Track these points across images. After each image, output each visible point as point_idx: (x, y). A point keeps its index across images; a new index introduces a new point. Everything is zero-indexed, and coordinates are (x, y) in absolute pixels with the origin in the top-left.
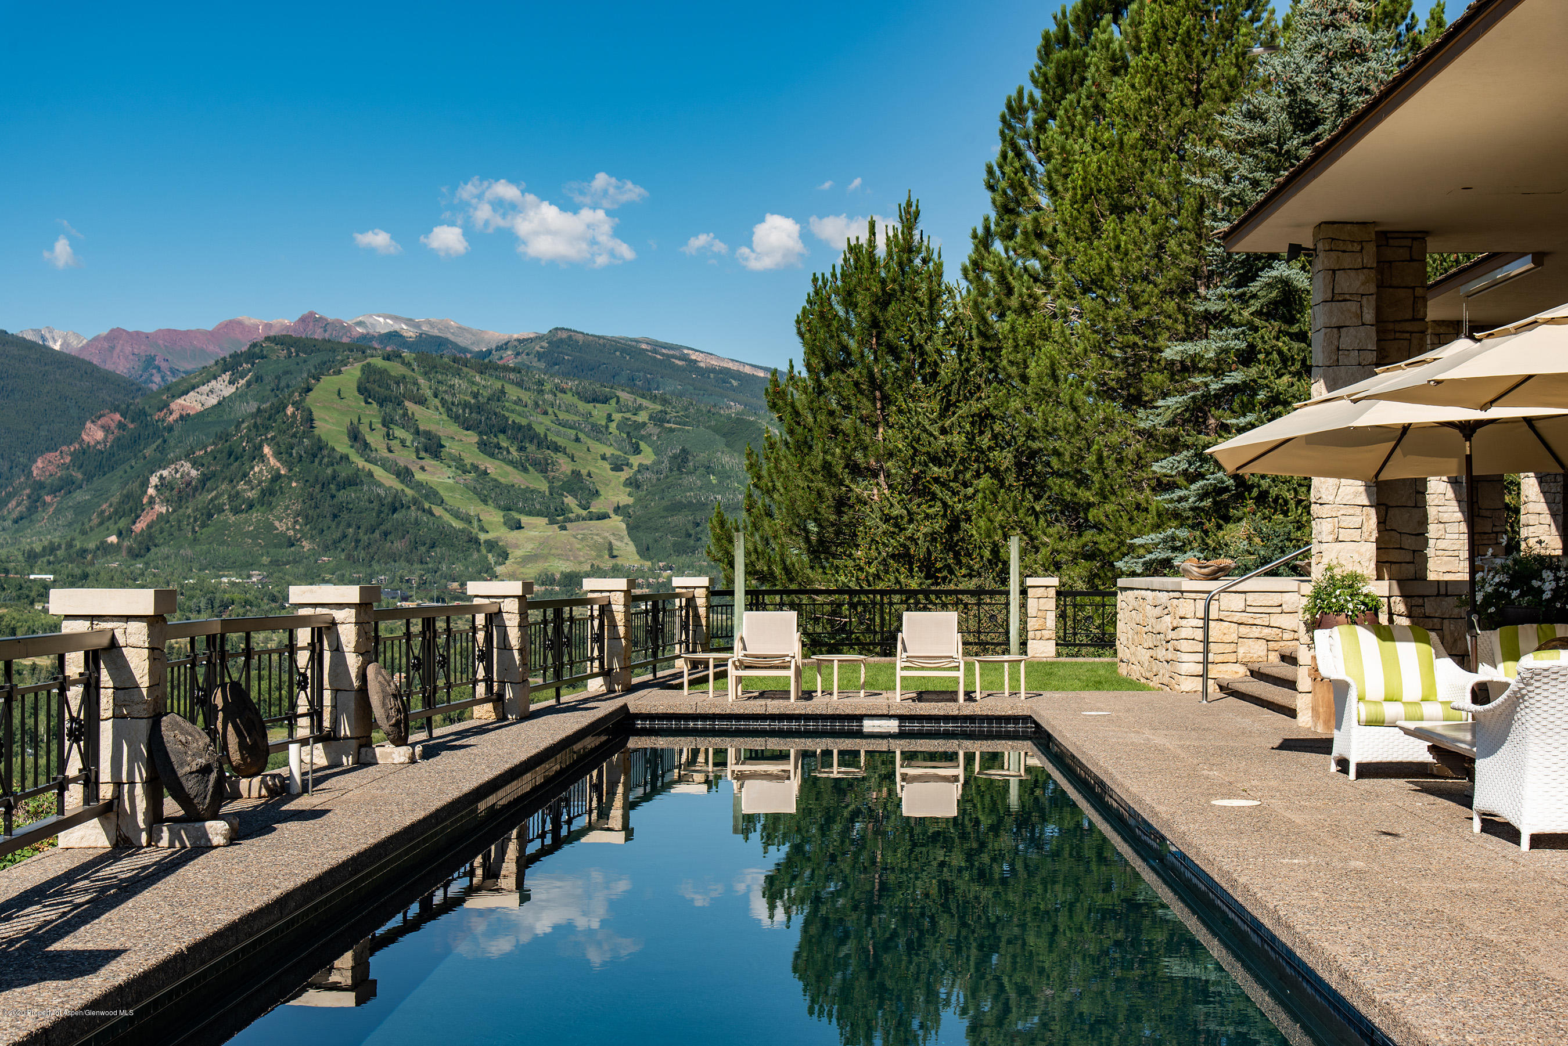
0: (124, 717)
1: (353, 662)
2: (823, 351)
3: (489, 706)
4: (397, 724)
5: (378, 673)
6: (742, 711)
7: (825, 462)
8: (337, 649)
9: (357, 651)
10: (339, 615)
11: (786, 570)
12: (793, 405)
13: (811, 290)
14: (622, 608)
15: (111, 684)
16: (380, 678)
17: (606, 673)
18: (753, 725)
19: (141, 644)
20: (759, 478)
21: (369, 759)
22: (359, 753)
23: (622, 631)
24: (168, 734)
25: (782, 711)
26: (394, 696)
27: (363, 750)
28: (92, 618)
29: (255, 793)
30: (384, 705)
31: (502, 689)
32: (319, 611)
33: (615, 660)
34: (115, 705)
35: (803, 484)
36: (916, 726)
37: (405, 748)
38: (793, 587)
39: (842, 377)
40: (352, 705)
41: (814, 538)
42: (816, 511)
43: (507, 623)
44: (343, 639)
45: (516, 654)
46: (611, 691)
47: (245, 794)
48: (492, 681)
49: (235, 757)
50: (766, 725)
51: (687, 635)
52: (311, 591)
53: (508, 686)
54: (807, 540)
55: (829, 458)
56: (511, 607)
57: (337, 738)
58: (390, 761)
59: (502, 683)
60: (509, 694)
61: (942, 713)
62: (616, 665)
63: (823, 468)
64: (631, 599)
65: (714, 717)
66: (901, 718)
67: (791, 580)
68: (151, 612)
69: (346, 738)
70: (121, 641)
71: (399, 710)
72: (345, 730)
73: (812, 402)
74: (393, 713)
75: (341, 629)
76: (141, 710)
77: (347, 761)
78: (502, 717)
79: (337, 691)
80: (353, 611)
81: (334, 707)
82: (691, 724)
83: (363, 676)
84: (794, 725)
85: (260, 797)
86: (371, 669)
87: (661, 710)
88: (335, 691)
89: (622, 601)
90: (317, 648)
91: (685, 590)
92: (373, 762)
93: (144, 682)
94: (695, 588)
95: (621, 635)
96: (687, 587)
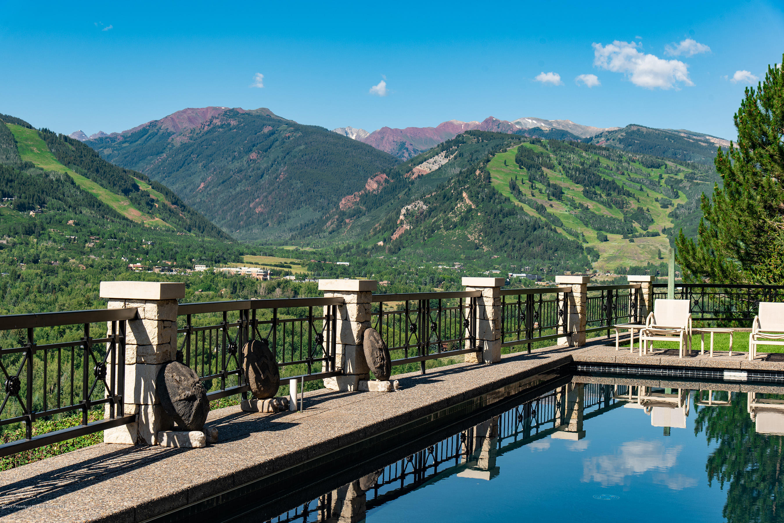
0: (143, 363)
1: (355, 327)
2: (750, 135)
3: (474, 354)
4: (381, 367)
5: (371, 334)
6: (644, 363)
7: (749, 204)
8: (346, 319)
9: (358, 321)
10: (347, 298)
11: (723, 271)
12: (730, 169)
13: (744, 98)
14: (579, 295)
15: (135, 342)
16: (372, 338)
17: (568, 334)
18: (652, 372)
19: (153, 317)
20: (709, 214)
21: (364, 388)
22: (358, 384)
23: (579, 309)
24: (168, 374)
25: (671, 364)
26: (380, 349)
27: (361, 382)
28: (125, 300)
29: (265, 410)
30: (372, 355)
31: (482, 344)
32: (336, 295)
33: (574, 327)
34: (137, 355)
35: (735, 217)
36: (759, 377)
37: (385, 382)
38: (727, 282)
39: (763, 151)
40: (354, 354)
41: (742, 252)
42: (743, 235)
43: (486, 304)
44: (350, 313)
45: (491, 323)
46: (571, 346)
47: (260, 410)
48: (475, 339)
49: (254, 386)
50: (660, 372)
51: (636, 311)
52: (331, 283)
53: (485, 343)
54: (738, 252)
55: (751, 202)
56: (488, 294)
57: (345, 374)
58: (376, 390)
59: (482, 340)
60: (486, 347)
61: (776, 369)
62: (575, 330)
63: (748, 208)
64: (585, 288)
65: (627, 366)
66: (749, 371)
67: (726, 277)
68: (158, 298)
69: (350, 374)
70: (142, 316)
71: (383, 359)
72: (350, 369)
73: (742, 166)
74: (378, 360)
75: (348, 306)
76: (152, 359)
77: (350, 388)
78: (481, 362)
79: (346, 345)
80: (356, 296)
81: (344, 355)
82: (612, 370)
83: (361, 336)
84: (678, 373)
85: (268, 412)
86: (367, 333)
87: (593, 360)
88: (345, 345)
89: (579, 290)
90: (331, 318)
91: (635, 284)
92: (366, 390)
93: (154, 341)
94: (642, 282)
95: (579, 312)
96: (636, 282)
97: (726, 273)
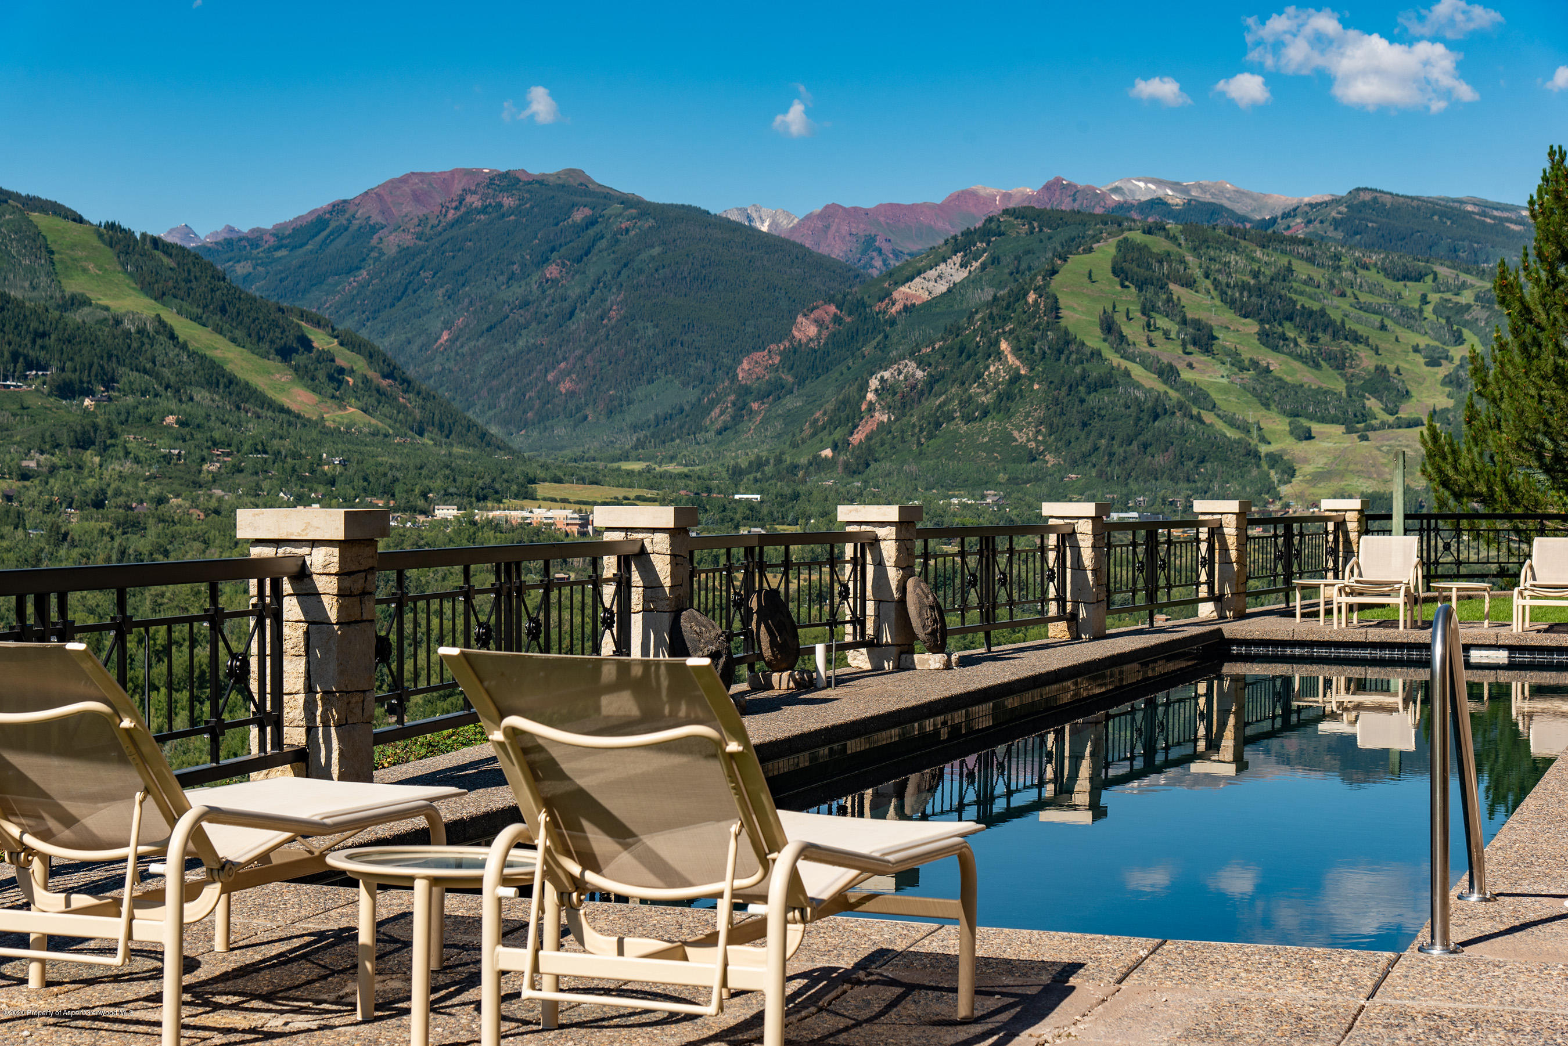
0: (652, 611)
1: (893, 575)
2: (1557, 236)
3: (1063, 625)
4: (933, 633)
5: (917, 585)
6: (1340, 639)
7: (1556, 366)
8: (879, 563)
9: (897, 565)
10: (881, 532)
11: (1510, 491)
12: (1522, 300)
13: (1547, 165)
14: (1233, 531)
15: (641, 584)
16: (918, 590)
17: (1216, 599)
18: (1354, 653)
19: (664, 551)
20: (1485, 384)
21: (908, 665)
22: (899, 659)
23: (1233, 555)
24: (685, 624)
25: (1383, 639)
26: (932, 607)
27: (903, 656)
28: (626, 530)
29: (784, 686)
30: (920, 615)
31: (1075, 608)
32: (864, 528)
33: (1227, 585)
34: (644, 600)
35: (1533, 391)
36: (1527, 658)
37: (940, 655)
38: (1519, 511)
40: (893, 615)
41: (1548, 455)
42: (1546, 423)
43: (1081, 544)
44: (885, 554)
45: (1089, 574)
46: (1222, 615)
47: (777, 687)
48: (1065, 601)
49: (767, 653)
50: (1367, 653)
51: (1336, 562)
52: (857, 510)
53: (1082, 607)
54: (1540, 457)
56: (1085, 528)
57: (879, 645)
58: (926, 667)
59: (1076, 603)
60: (1082, 614)
61: (1554, 644)
62: (1227, 591)
63: (1555, 373)
64: (1244, 519)
65: (1312, 644)
66: (1511, 648)
67: (1517, 503)
68: (671, 525)
69: (887, 645)
70: (649, 549)
71: (935, 621)
72: (887, 637)
73: (1544, 295)
74: (929, 622)
75: (883, 544)
76: (664, 605)
77: (888, 665)
78: (1075, 637)
79: (880, 601)
80: (894, 529)
81: (877, 616)
82: (1288, 651)
83: (903, 588)
84: (1396, 654)
85: (788, 689)
86: (910, 583)
87: (1256, 636)
88: (878, 602)
89: (1234, 523)
90: (859, 563)
91: (1334, 514)
92: (912, 667)
93: (667, 582)
94: (1346, 511)
95: (1234, 560)
96: (1336, 511)
97: (1514, 495)
